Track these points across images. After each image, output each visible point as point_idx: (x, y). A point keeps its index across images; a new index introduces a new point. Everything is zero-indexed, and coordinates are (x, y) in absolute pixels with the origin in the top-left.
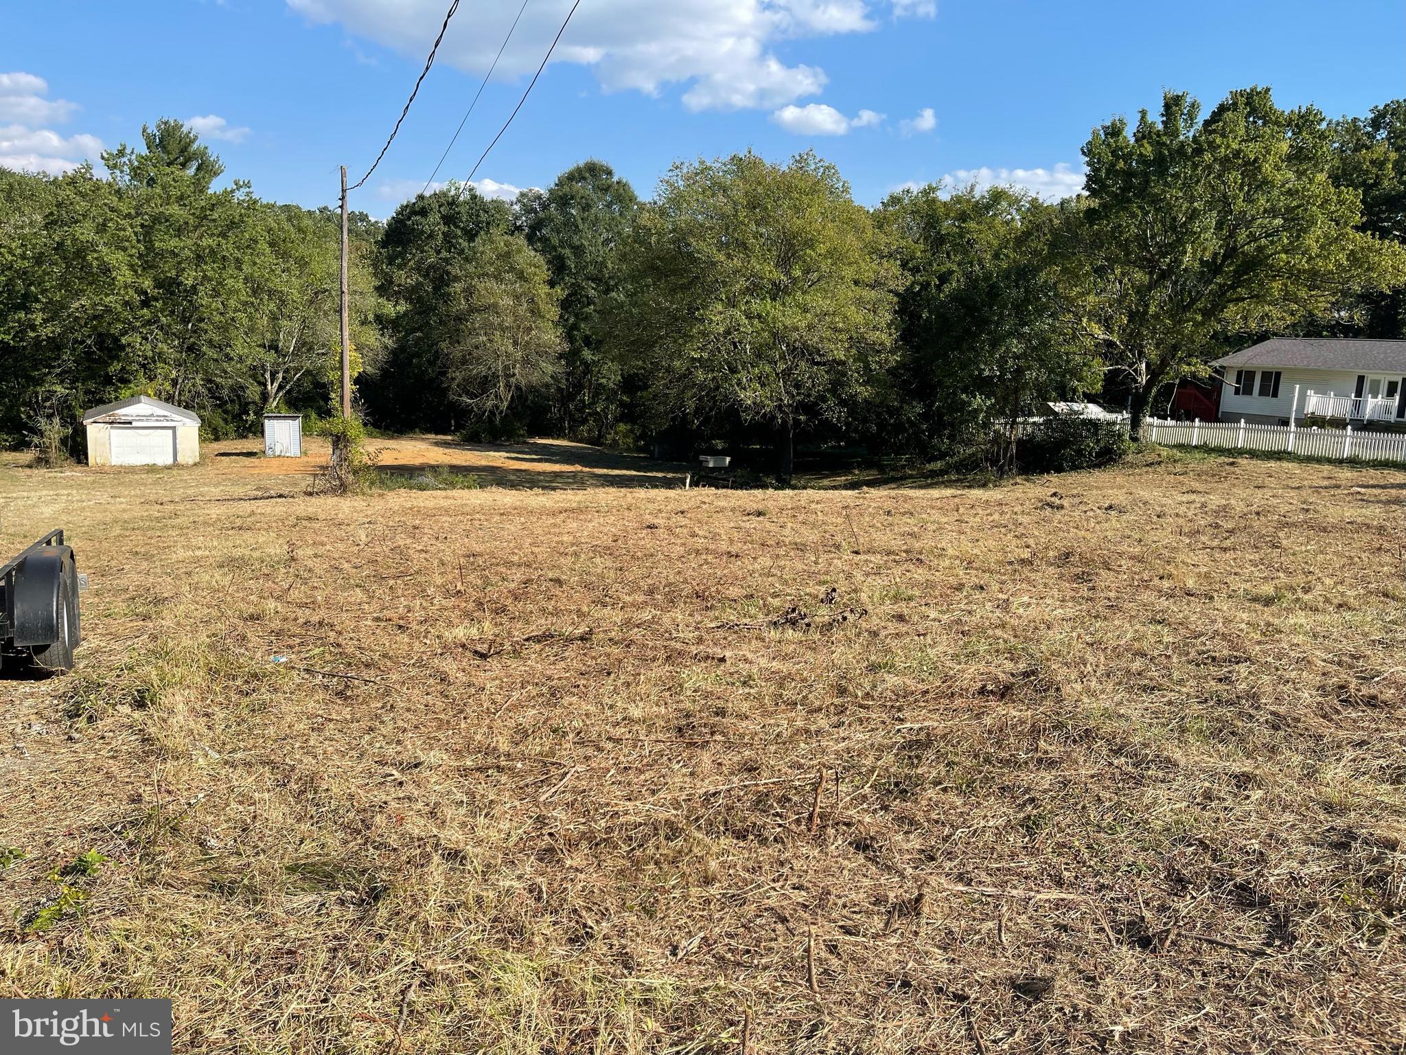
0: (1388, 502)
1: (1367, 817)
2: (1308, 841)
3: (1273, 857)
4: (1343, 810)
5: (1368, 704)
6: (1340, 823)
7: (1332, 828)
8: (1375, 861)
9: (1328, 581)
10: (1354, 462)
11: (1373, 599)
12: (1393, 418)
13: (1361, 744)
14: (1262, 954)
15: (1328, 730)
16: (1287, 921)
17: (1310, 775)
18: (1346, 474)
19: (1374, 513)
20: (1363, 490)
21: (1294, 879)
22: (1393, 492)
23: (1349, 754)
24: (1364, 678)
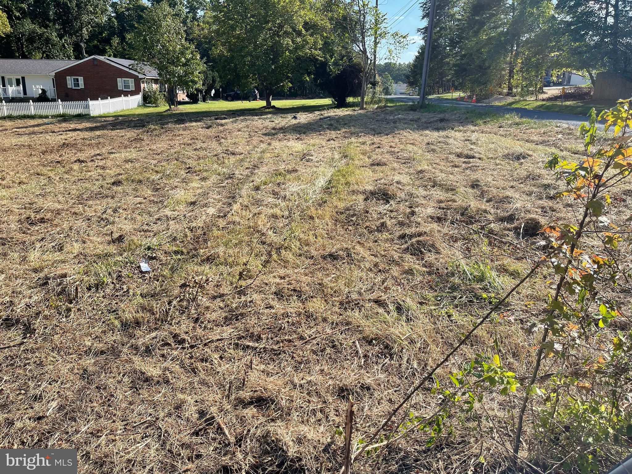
0: (29, 134)
1: (52, 269)
2: (30, 288)
3: (16, 301)
4: (41, 269)
5: (41, 222)
6: (42, 275)
7: (39, 278)
8: (60, 284)
9: (11, 173)
10: (10, 117)
11: (33, 177)
12: (22, 95)
13: (43, 239)
14: (22, 343)
15: (27, 238)
16: (30, 324)
17: (24, 259)
18: (8, 124)
19: (25, 140)
20: (18, 130)
21: (28, 306)
22: (31, 129)
23: (38, 245)
24: (36, 212)
